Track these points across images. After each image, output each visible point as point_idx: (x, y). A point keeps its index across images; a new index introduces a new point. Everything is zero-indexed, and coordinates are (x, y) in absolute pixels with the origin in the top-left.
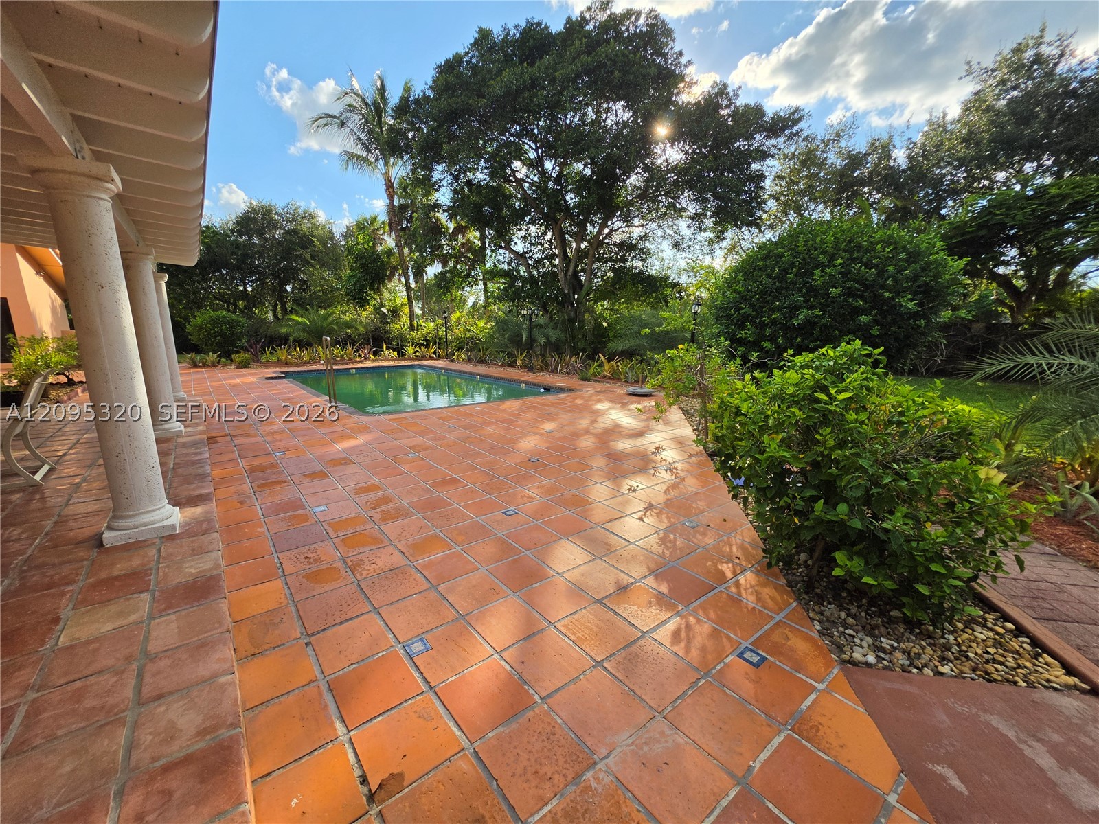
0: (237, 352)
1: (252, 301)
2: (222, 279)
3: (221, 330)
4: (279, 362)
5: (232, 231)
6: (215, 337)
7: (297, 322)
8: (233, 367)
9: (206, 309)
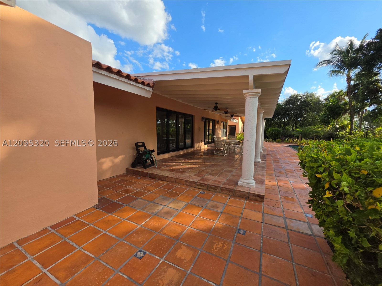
0: (278, 139)
1: (286, 124)
2: (278, 119)
3: (275, 132)
4: (289, 143)
5: (284, 104)
6: (273, 134)
7: (298, 131)
8: (276, 143)
9: (272, 127)
